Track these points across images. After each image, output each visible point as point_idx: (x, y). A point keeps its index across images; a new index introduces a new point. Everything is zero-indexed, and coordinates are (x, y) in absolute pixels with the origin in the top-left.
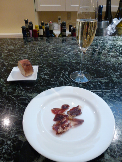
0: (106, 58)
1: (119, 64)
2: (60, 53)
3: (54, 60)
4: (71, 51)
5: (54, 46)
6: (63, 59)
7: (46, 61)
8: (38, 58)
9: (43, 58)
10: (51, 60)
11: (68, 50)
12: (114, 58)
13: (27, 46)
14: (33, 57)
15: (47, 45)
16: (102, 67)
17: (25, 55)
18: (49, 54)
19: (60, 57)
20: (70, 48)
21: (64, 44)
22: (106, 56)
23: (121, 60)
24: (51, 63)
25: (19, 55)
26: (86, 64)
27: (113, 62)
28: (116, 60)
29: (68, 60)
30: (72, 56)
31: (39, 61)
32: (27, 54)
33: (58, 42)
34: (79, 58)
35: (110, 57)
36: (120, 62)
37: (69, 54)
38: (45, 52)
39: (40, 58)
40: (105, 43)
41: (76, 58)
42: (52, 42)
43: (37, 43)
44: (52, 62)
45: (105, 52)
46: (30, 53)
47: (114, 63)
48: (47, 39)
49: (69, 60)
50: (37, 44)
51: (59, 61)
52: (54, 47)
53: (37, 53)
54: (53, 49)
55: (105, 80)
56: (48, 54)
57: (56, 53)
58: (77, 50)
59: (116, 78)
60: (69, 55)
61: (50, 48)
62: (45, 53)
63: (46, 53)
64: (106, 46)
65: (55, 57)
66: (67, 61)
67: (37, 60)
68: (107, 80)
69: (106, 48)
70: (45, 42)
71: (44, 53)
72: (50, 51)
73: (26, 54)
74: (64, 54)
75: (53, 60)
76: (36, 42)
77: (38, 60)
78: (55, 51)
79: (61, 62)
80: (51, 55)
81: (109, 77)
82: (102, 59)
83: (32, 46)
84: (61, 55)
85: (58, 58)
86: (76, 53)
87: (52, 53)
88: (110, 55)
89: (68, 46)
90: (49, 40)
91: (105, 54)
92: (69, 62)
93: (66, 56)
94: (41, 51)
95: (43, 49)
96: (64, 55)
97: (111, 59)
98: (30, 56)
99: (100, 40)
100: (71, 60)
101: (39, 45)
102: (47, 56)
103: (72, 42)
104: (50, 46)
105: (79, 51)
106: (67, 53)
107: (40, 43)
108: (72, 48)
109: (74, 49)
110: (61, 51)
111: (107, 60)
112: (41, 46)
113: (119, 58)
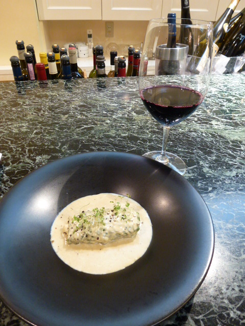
0: (189, 123)
1: (213, 136)
2: (96, 116)
3: (83, 134)
4: (118, 110)
5: (81, 99)
6: (102, 130)
7: (66, 136)
8: (50, 129)
9: (61, 128)
10: (78, 134)
11: (112, 108)
12: (203, 123)
13: (24, 103)
14: (38, 127)
15: (68, 98)
16: (181, 145)
17: (22, 123)
18: (73, 120)
19: (96, 124)
20: (115, 103)
21: (102, 94)
23: (216, 127)
24: (77, 141)
25: (8, 125)
26: (149, 140)
27: (202, 133)
28: (207, 128)
29: (112, 133)
30: (120, 123)
31: (53, 137)
32: (27, 120)
33: (91, 90)
34: (134, 127)
35: (196, 122)
36: (215, 132)
37: (114, 117)
38: (64, 114)
39: (54, 129)
41: (128, 126)
42: (77, 91)
43: (46, 94)
44: (81, 138)
46: (31, 118)
47: (204, 135)
48: (66, 85)
49: (114, 131)
50: (46, 96)
51: (95, 134)
52: (81, 102)
53: (48, 117)
54: (81, 106)
55: (189, 173)
56: (70, 119)
57: (86, 116)
58: (130, 109)
59: (210, 167)
60: (115, 120)
61: (73, 106)
62: (64, 118)
63: (66, 116)
65: (85, 126)
66: (110, 133)
67: (47, 133)
68: (193, 173)
70: (62, 92)
71: (62, 116)
72: (74, 113)
73: (24, 120)
74: (104, 118)
75: (82, 132)
76: (43, 91)
77: (49, 133)
78: (84, 111)
79: (99, 138)
80: (77, 122)
81: (195, 166)
82: (179, 126)
83: (35, 101)
84: (97, 120)
85: (91, 128)
86: (128, 116)
87: (79, 117)
88: (194, 116)
89: (110, 99)
90: (71, 87)
92: (114, 135)
93: (109, 122)
94: (55, 113)
95: (59, 108)
96: (104, 121)
97: (198, 127)
98: (33, 124)
100: (118, 130)
101: (50, 98)
102: (68, 125)
103: (118, 89)
104: (74, 99)
105: (133, 110)
106: (109, 115)
107: (53, 93)
108: (120, 103)
109: (123, 106)
110: (97, 110)
111: (190, 129)
112: (54, 102)
113: (214, 122)
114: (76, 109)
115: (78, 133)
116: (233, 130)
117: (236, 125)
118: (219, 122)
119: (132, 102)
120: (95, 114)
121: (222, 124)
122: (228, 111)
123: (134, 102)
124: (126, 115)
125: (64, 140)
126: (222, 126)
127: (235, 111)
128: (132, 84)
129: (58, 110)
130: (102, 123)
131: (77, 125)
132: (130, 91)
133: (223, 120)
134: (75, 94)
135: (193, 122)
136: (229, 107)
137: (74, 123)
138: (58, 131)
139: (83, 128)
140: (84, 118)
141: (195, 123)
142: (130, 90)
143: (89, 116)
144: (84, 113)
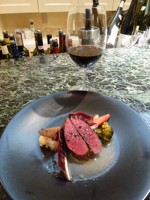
0: (110, 91)
1: (131, 101)
2: (39, 90)
4: (56, 83)
5: (27, 75)
8: (2, 107)
9: (11, 105)
11: (51, 82)
12: (121, 89)
15: (16, 75)
18: (20, 95)
20: (53, 77)
21: (42, 69)
22: (109, 87)
23: (131, 92)
27: (122, 99)
28: (125, 94)
31: (3, 115)
36: (131, 97)
37: (53, 89)
38: (13, 90)
39: (5, 107)
42: (23, 68)
45: (106, 79)
47: (124, 100)
48: (15, 63)
52: (27, 77)
54: (26, 82)
56: (18, 95)
58: (65, 81)
61: (20, 82)
62: (13, 94)
63: (15, 92)
64: (104, 68)
65: (30, 100)
69: (105, 72)
70: (11, 69)
71: (11, 92)
72: (21, 89)
74: (45, 92)
78: (29, 86)
80: (24, 97)
84: (39, 94)
86: (64, 88)
87: (25, 92)
88: (113, 84)
89: (49, 73)
90: (18, 64)
91: (107, 84)
94: (6, 90)
95: (9, 84)
97: (118, 93)
102: (16, 101)
103: (54, 64)
104: (21, 76)
105: (67, 82)
106: (49, 88)
107: (4, 71)
108: (57, 77)
109: (59, 79)
110: (39, 85)
112: (5, 79)
113: (128, 88)
114: (23, 85)
116: (144, 94)
117: (144, 89)
118: (132, 88)
119: (65, 75)
120: (38, 88)
121: (135, 89)
122: (136, 77)
123: (67, 75)
124: (62, 87)
126: (135, 91)
127: (141, 76)
128: (64, 59)
129: (8, 87)
131: (24, 100)
132: (63, 66)
133: (134, 85)
134: (21, 71)
135: (114, 89)
136: (136, 74)
137: (21, 98)
138: (8, 108)
140: (29, 92)
141: (115, 90)
142: (63, 64)
143: (33, 91)
144: (29, 88)
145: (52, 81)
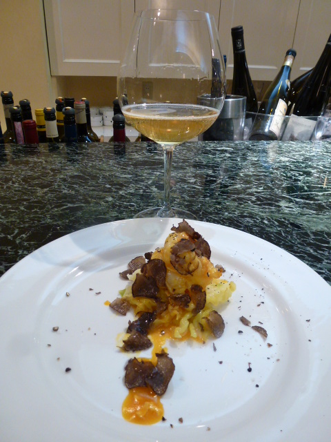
0: (241, 204)
1: (281, 224)
2: (93, 190)
3: (61, 216)
4: (131, 183)
5: (78, 168)
6: (95, 211)
8: (12, 208)
9: (29, 207)
10: (53, 217)
11: (121, 181)
12: (265, 204)
15: (57, 166)
18: (53, 196)
19: (89, 203)
20: (129, 174)
21: (111, 162)
22: (240, 199)
23: (287, 211)
24: (48, 227)
27: (263, 219)
28: (272, 212)
29: (111, 216)
30: (129, 202)
31: (10, 220)
33: (96, 156)
35: (253, 202)
37: (121, 192)
38: (43, 187)
39: (17, 208)
40: (239, 159)
41: (140, 206)
44: (55, 223)
45: (238, 186)
47: (266, 222)
49: (115, 214)
52: (77, 171)
53: (16, 191)
54: (72, 177)
56: (50, 195)
57: (77, 191)
58: (150, 182)
60: (121, 197)
61: (62, 177)
62: (40, 192)
63: (46, 190)
64: (240, 169)
65: (70, 205)
66: (106, 217)
69: (241, 175)
71: (39, 190)
72: (59, 186)
74: (104, 194)
75: (61, 214)
78: (76, 184)
80: (59, 199)
82: (225, 208)
83: (7, 169)
84: (91, 197)
85: (79, 208)
86: (144, 192)
87: (65, 191)
88: (252, 194)
89: (122, 169)
91: (238, 194)
93: (110, 199)
94: (30, 185)
95: (39, 178)
96: (105, 198)
97: (256, 209)
99: (223, 151)
100: (121, 213)
101: (31, 165)
102: (42, 203)
103: (138, 157)
104: (66, 168)
105: (153, 184)
106: (114, 190)
107: (39, 158)
108: (136, 174)
109: (140, 178)
110: (97, 183)
111: (242, 213)
112: (36, 170)
113: (283, 204)
114: (65, 180)
115: (54, 215)
116: (316, 216)
117: (320, 208)
118: (292, 204)
119: (155, 173)
120: (92, 188)
121: (297, 206)
122: (306, 188)
123: (158, 173)
124: (141, 191)
125: (27, 225)
126: (296, 210)
127: (318, 187)
129: (36, 182)
130: (98, 201)
131: (58, 203)
133: (297, 200)
134: (70, 161)
135: (249, 202)
136: (308, 183)
137: (53, 200)
138: (23, 211)
139: (65, 207)
140: (73, 192)
141: (251, 204)
142: (157, 157)
143: (82, 191)
144: (75, 186)
145: (125, 180)
